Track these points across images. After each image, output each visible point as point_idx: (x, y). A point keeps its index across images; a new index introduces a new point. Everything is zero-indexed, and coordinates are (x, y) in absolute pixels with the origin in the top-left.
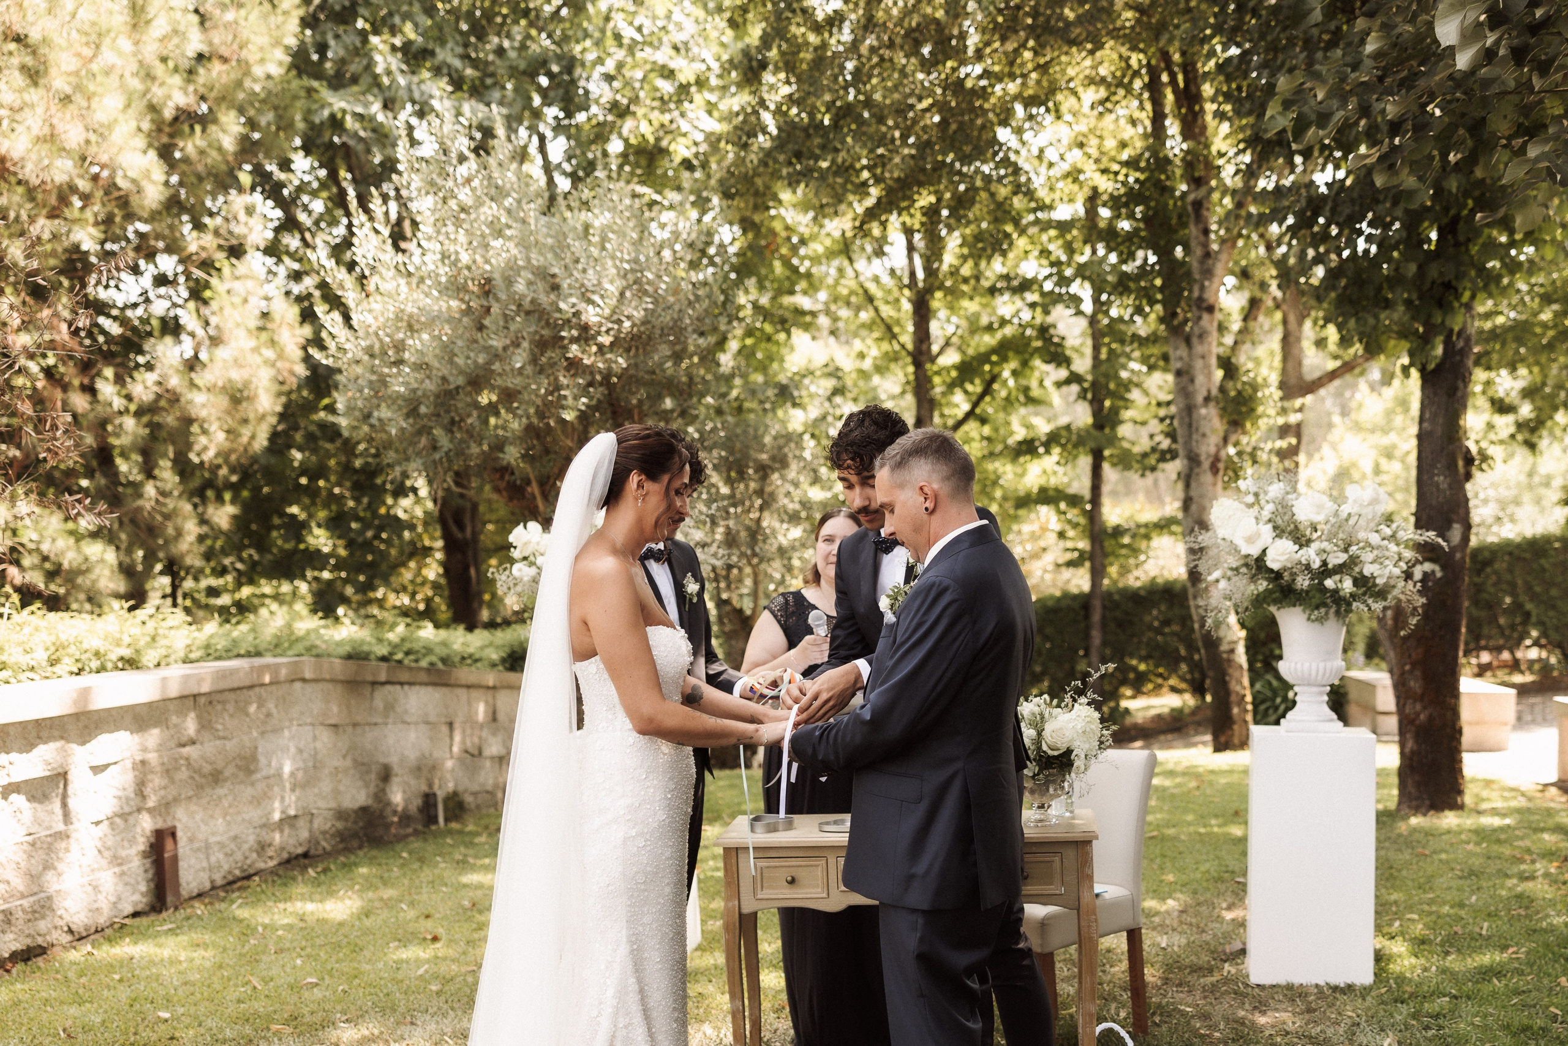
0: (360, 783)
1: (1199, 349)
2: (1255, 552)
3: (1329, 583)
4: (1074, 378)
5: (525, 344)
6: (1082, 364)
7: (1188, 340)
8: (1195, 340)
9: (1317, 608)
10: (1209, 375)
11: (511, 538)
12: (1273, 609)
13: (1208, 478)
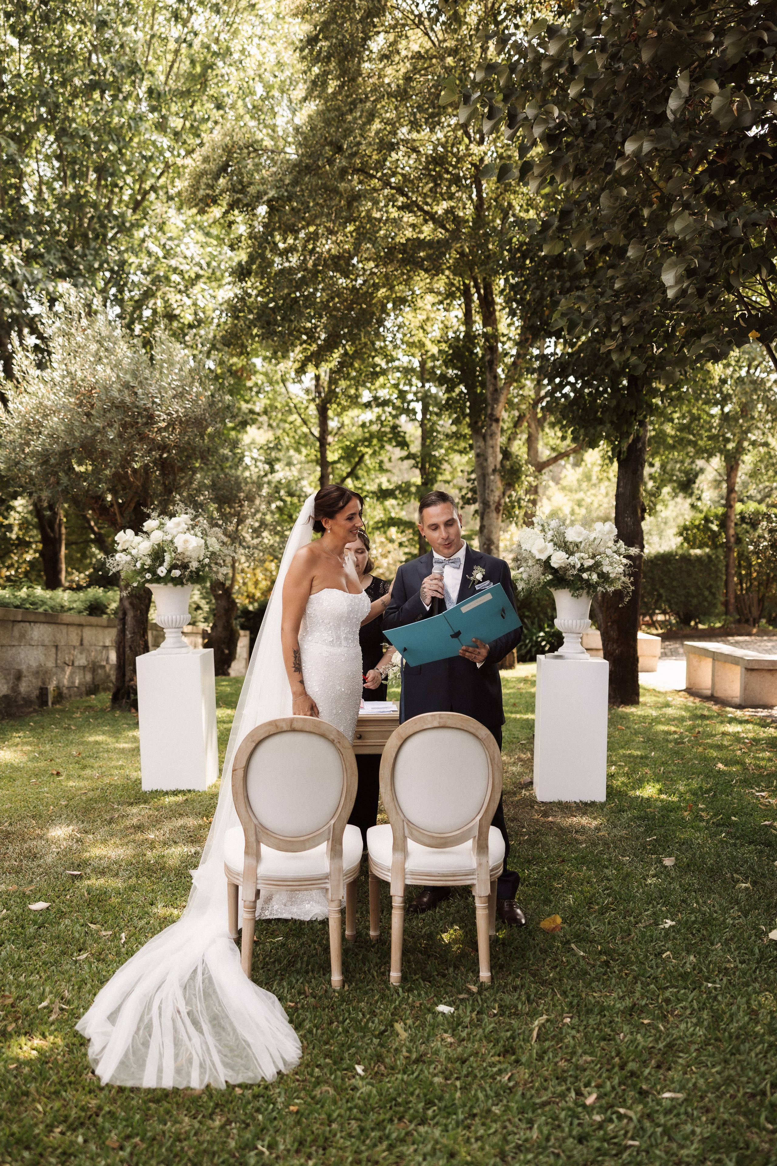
0: (4, 681)
1: (490, 442)
2: (544, 557)
3: (585, 576)
5: (116, 425)
7: (484, 437)
8: (488, 438)
9: (578, 589)
10: (495, 457)
11: (116, 538)
12: (552, 590)
13: (494, 515)
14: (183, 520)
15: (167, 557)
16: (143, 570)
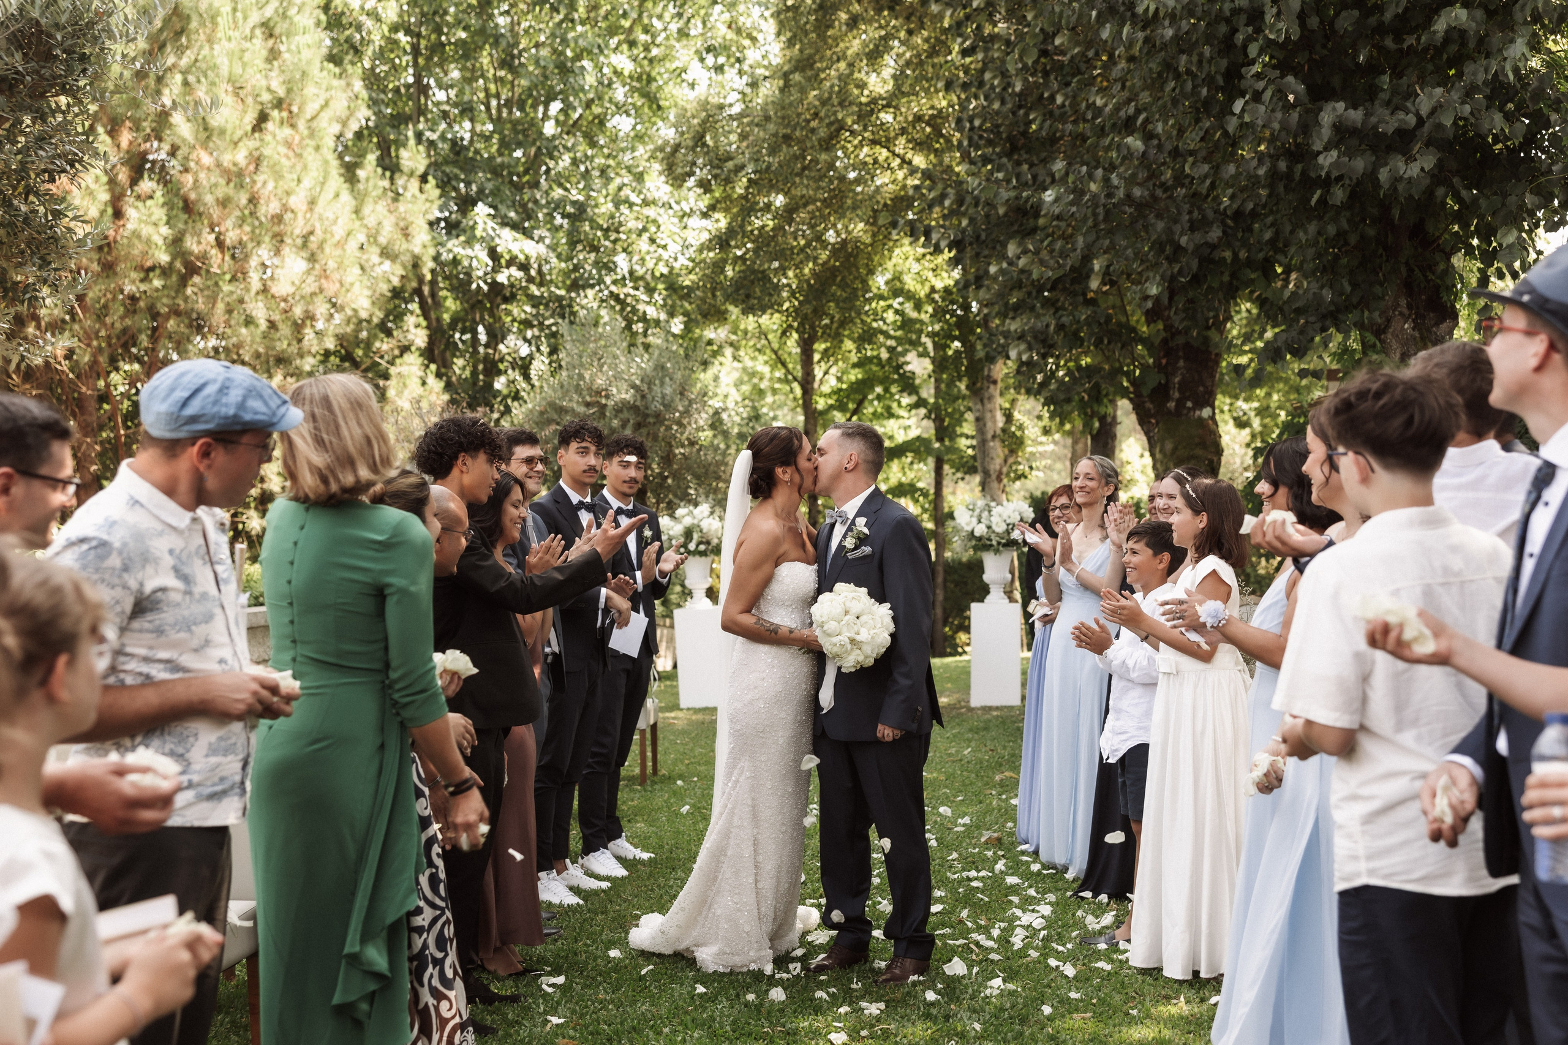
2: (969, 529)
4: (920, 403)
6: (928, 393)
7: (982, 401)
8: (987, 399)
9: (997, 551)
10: (995, 422)
12: (980, 553)
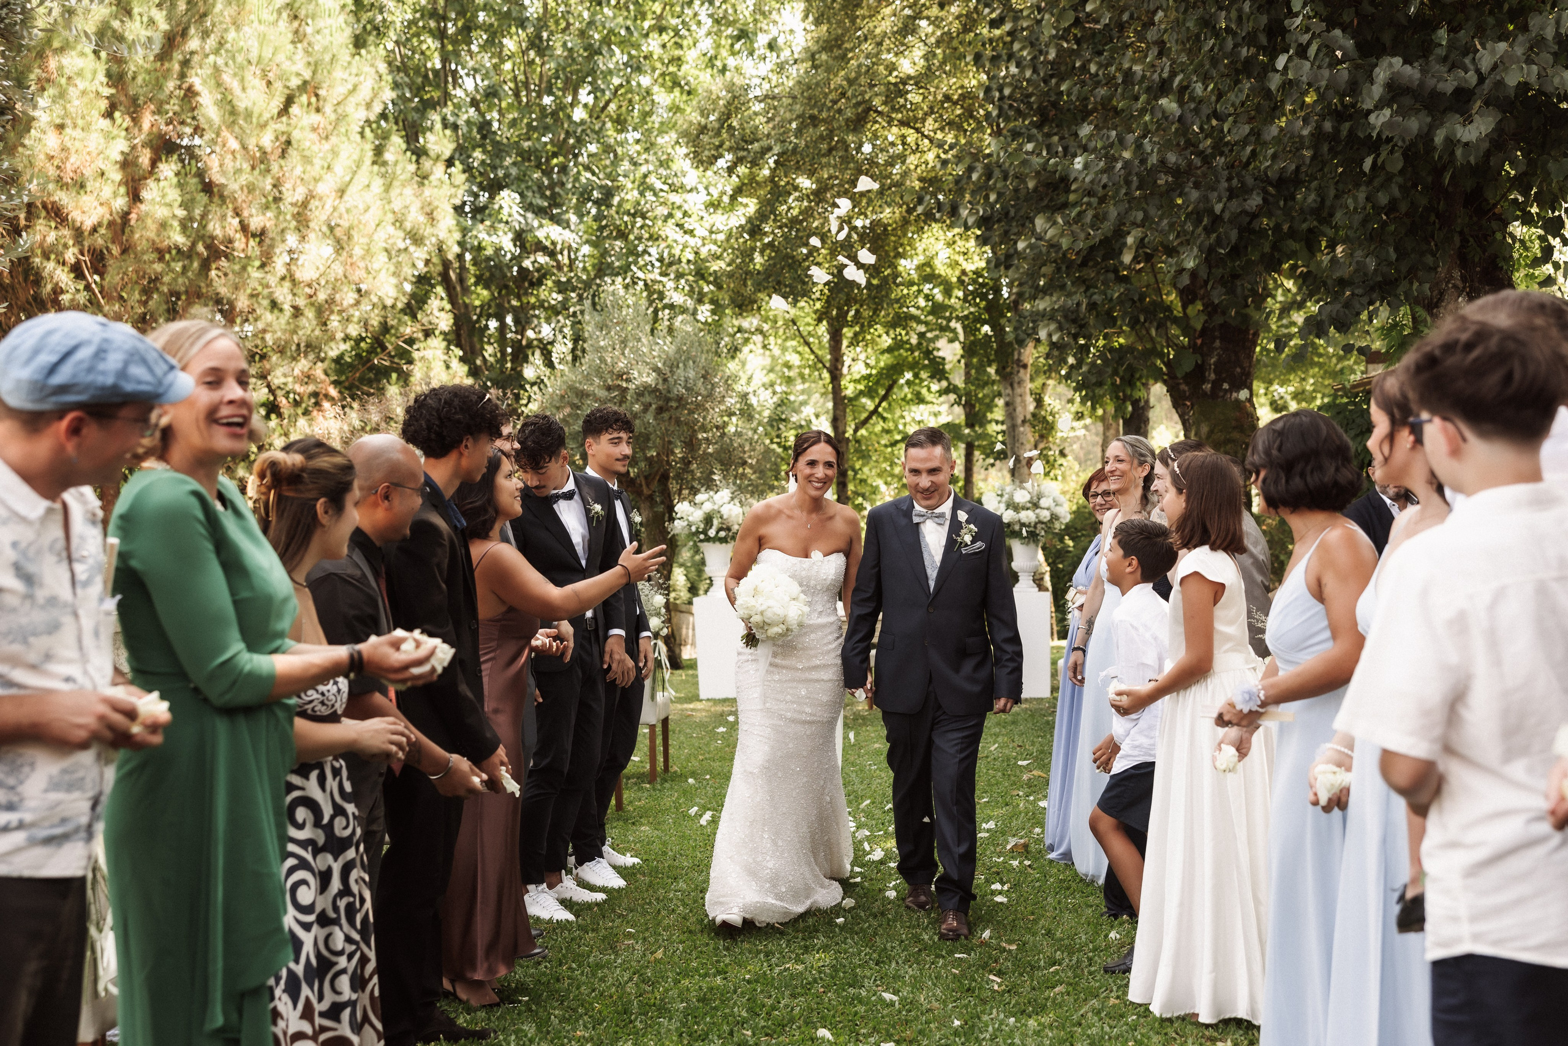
1: (1018, 391)
8: (1015, 385)
9: (1027, 540)
10: (1025, 407)
11: (675, 509)
13: (1025, 470)
14: (724, 494)
15: (716, 522)
16: (698, 532)
